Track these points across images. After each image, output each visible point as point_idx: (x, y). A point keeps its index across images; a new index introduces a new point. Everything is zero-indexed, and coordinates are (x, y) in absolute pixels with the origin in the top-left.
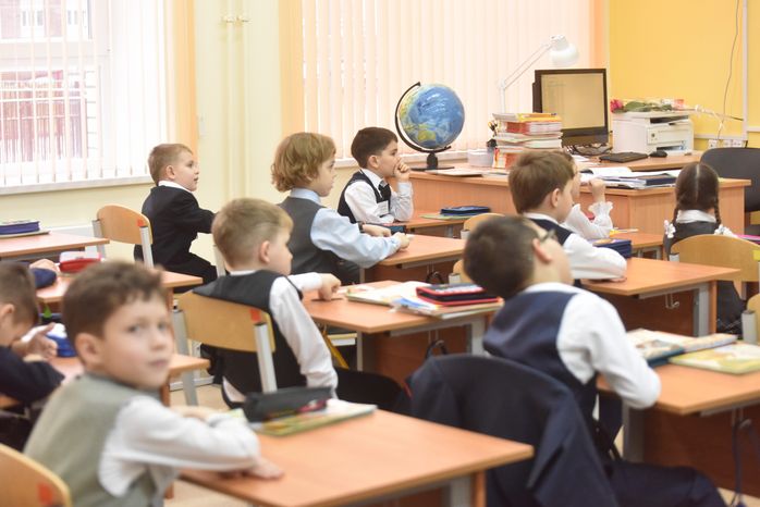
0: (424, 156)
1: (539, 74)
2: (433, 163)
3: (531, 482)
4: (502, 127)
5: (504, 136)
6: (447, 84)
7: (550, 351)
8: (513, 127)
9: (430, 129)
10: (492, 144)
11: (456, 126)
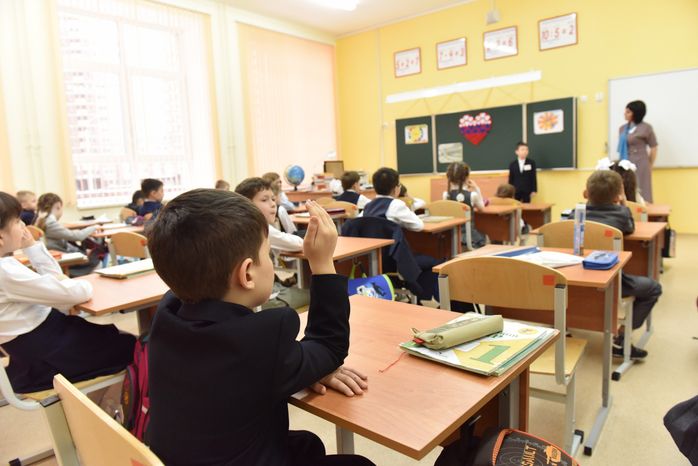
0: (293, 188)
1: (325, 162)
2: (296, 189)
3: (391, 253)
4: (316, 178)
5: (317, 180)
6: (299, 165)
7: (384, 216)
8: (320, 177)
9: (295, 178)
10: (313, 184)
11: (303, 178)
